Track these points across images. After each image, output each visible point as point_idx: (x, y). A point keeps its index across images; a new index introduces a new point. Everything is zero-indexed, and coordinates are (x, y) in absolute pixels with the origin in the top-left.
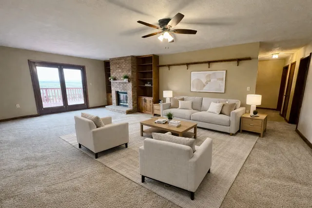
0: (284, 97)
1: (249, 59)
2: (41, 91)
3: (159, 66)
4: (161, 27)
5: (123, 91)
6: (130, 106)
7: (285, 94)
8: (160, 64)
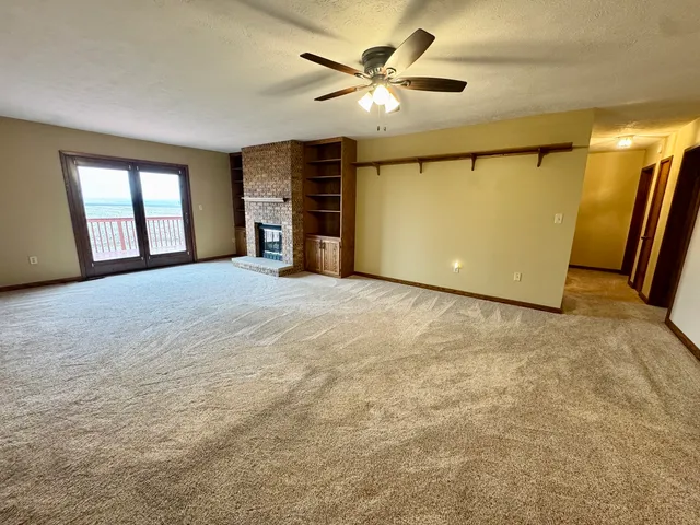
0: (641, 241)
1: (568, 147)
2: (89, 224)
3: (355, 165)
4: (367, 72)
5: (271, 223)
6: (288, 258)
7: (642, 234)
8: (360, 159)
